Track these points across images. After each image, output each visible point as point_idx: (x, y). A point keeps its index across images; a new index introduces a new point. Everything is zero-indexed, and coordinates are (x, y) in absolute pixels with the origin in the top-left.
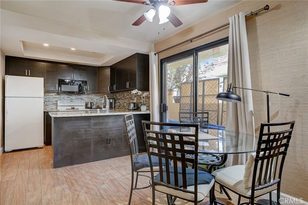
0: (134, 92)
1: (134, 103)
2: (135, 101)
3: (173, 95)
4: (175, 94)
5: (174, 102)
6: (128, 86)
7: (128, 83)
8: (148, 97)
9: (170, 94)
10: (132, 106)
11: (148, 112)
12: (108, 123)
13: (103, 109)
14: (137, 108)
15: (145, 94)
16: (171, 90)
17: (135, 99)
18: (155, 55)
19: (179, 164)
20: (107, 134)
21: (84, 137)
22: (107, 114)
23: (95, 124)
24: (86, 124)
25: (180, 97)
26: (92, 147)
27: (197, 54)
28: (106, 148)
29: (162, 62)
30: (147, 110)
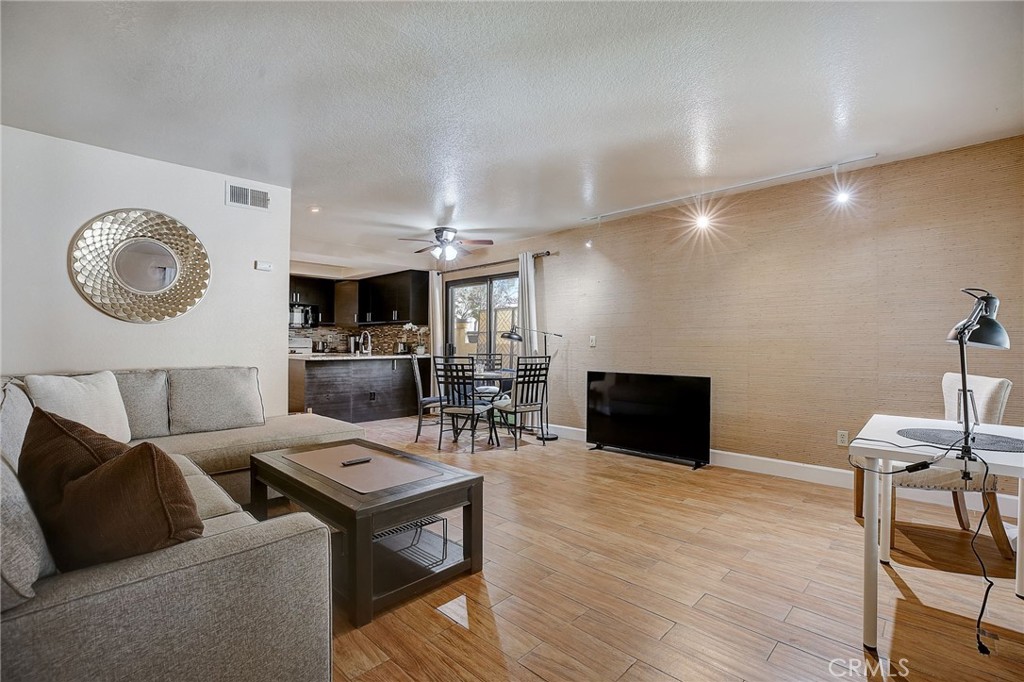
0: (408, 326)
1: (404, 344)
2: (404, 340)
3: (467, 330)
4: (471, 326)
5: (467, 341)
6: (395, 317)
7: (395, 313)
8: (427, 335)
9: (461, 328)
10: (401, 348)
11: (427, 356)
12: (371, 370)
13: (364, 351)
14: (409, 349)
15: (423, 330)
16: (463, 322)
17: (405, 336)
18: (438, 274)
19: (462, 386)
20: (371, 387)
21: (341, 389)
22: (370, 357)
23: (356, 372)
24: (344, 371)
25: (479, 333)
26: (352, 403)
27: (491, 283)
28: (370, 405)
29: (448, 285)
30: (426, 353)
